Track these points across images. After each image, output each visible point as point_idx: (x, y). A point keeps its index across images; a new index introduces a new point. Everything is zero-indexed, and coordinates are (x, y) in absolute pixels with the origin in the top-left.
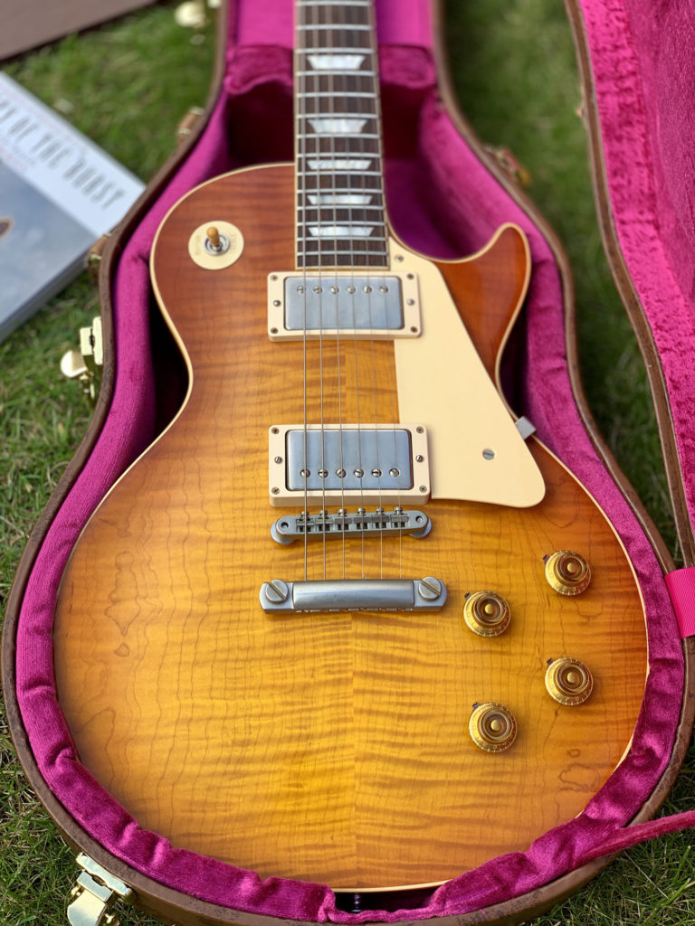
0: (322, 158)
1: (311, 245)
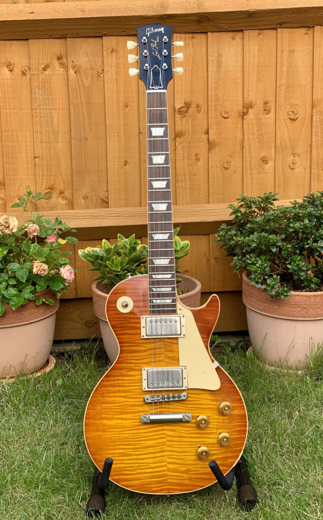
0: (157, 274)
1: (154, 306)
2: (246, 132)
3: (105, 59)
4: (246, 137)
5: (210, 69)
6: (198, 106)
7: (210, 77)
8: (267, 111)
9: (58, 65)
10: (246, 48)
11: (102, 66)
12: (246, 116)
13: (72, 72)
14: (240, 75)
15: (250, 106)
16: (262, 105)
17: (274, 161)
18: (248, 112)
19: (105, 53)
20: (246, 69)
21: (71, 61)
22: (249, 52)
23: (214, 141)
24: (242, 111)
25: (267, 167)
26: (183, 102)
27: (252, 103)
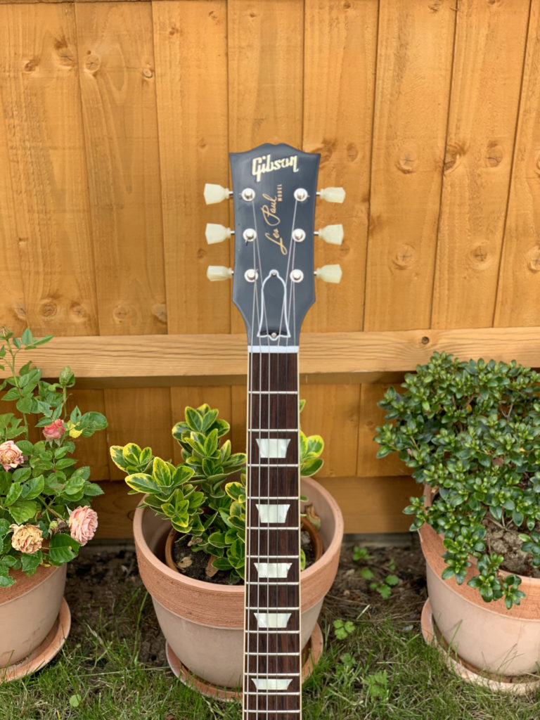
2: (446, 201)
3: (157, 49)
4: (446, 209)
5: (380, 73)
7: (380, 90)
8: (495, 160)
9: (59, 58)
10: (461, 32)
11: (152, 63)
12: (450, 170)
13: (87, 73)
14: (443, 86)
15: (462, 151)
16: (484, 150)
17: (497, 256)
18: (454, 162)
19: (156, 36)
20: (458, 77)
21: (86, 51)
22: (466, 41)
23: (379, 217)
24: (442, 157)
25: (483, 266)
26: (321, 140)
27: (464, 144)
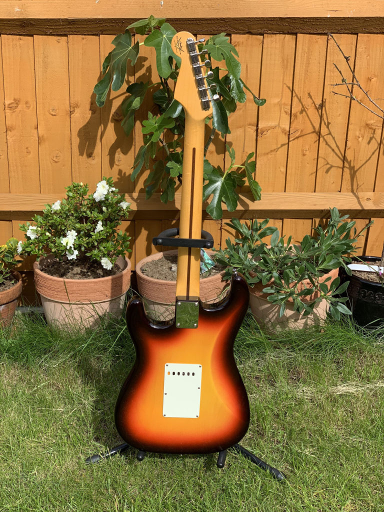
2: (73, 130)
5: (37, 69)
6: (27, 103)
7: (37, 77)
8: (93, 111)
10: (71, 52)
12: (73, 114)
14: (66, 76)
15: (77, 106)
16: (87, 106)
17: (100, 158)
18: (74, 111)
20: (72, 72)
22: (74, 56)
23: (43, 136)
24: (69, 109)
25: (93, 162)
26: (13, 99)
27: (78, 102)
